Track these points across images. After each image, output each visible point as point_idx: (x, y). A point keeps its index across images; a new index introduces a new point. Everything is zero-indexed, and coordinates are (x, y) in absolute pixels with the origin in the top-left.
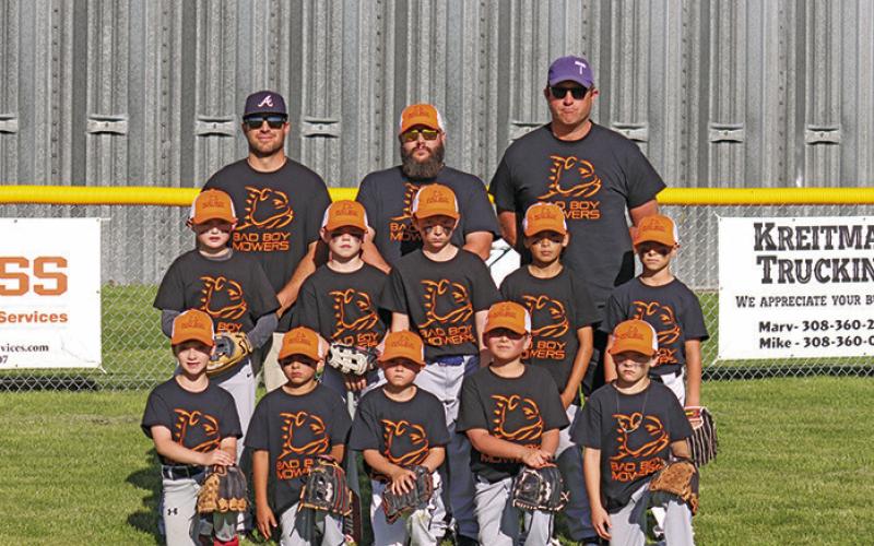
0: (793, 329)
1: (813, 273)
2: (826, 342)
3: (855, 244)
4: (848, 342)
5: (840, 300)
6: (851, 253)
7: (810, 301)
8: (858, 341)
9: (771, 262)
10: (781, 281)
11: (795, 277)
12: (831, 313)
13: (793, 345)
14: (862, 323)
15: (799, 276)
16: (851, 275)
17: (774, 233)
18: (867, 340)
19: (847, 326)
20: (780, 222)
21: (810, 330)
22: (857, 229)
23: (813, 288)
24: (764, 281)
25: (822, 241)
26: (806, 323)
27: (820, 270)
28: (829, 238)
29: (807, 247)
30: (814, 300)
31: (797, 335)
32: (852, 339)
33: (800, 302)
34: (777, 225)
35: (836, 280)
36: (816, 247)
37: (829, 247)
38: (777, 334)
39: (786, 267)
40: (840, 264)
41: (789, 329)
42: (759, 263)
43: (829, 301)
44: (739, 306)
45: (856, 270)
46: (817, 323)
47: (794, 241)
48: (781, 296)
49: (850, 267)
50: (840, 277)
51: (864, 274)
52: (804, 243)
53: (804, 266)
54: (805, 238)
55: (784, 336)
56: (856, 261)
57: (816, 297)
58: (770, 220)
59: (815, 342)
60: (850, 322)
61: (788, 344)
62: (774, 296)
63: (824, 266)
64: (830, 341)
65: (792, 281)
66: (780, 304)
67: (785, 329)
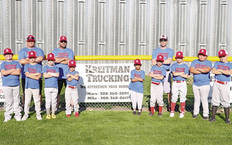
0: (97, 94)
1: (103, 79)
2: (107, 98)
3: (115, 71)
4: (114, 98)
5: (111, 87)
6: (114, 74)
7: (102, 87)
8: (117, 98)
9: (91, 76)
10: (94, 81)
11: (97, 80)
12: (108, 90)
13: (97, 99)
14: (118, 93)
15: (99, 80)
16: (114, 80)
17: (92, 68)
18: (119, 98)
19: (113, 94)
20: (94, 65)
21: (102, 94)
22: (116, 67)
23: (103, 83)
24: (88, 81)
25: (106, 70)
26: (101, 93)
27: (105, 78)
28: (108, 69)
29: (101, 72)
30: (103, 87)
31: (99, 96)
32: (115, 97)
33: (99, 87)
34: (92, 66)
35: (110, 81)
36: (104, 72)
37: (108, 72)
38: (93, 96)
39: (95, 77)
40: (111, 77)
41: (96, 94)
42: (87, 76)
43: (108, 87)
44: (81, 88)
45: (116, 78)
46: (104, 93)
47: (97, 70)
48: (94, 85)
49: (114, 78)
50: (111, 80)
51: (118, 80)
52: (100, 71)
53: (100, 77)
54: (101, 69)
55: (95, 96)
56: (116, 76)
57: (104, 86)
58: (90, 64)
59: (104, 98)
60: (114, 93)
61: (96, 98)
62: (92, 85)
63: (106, 77)
64: (108, 98)
65: (97, 81)
66: (93, 87)
67: (95, 94)
